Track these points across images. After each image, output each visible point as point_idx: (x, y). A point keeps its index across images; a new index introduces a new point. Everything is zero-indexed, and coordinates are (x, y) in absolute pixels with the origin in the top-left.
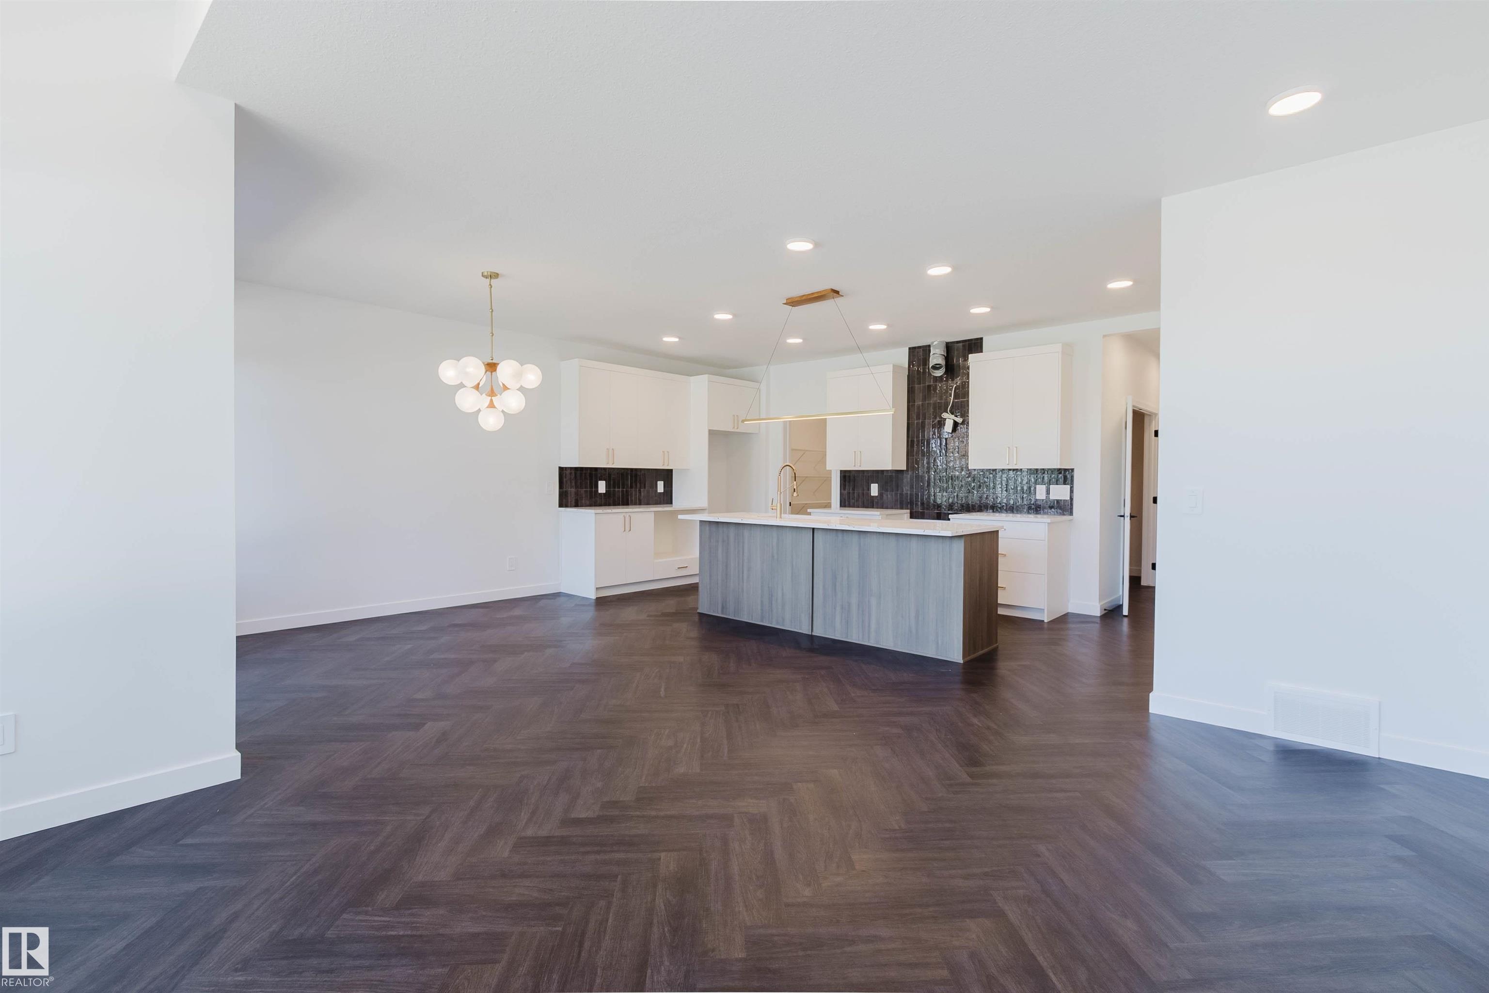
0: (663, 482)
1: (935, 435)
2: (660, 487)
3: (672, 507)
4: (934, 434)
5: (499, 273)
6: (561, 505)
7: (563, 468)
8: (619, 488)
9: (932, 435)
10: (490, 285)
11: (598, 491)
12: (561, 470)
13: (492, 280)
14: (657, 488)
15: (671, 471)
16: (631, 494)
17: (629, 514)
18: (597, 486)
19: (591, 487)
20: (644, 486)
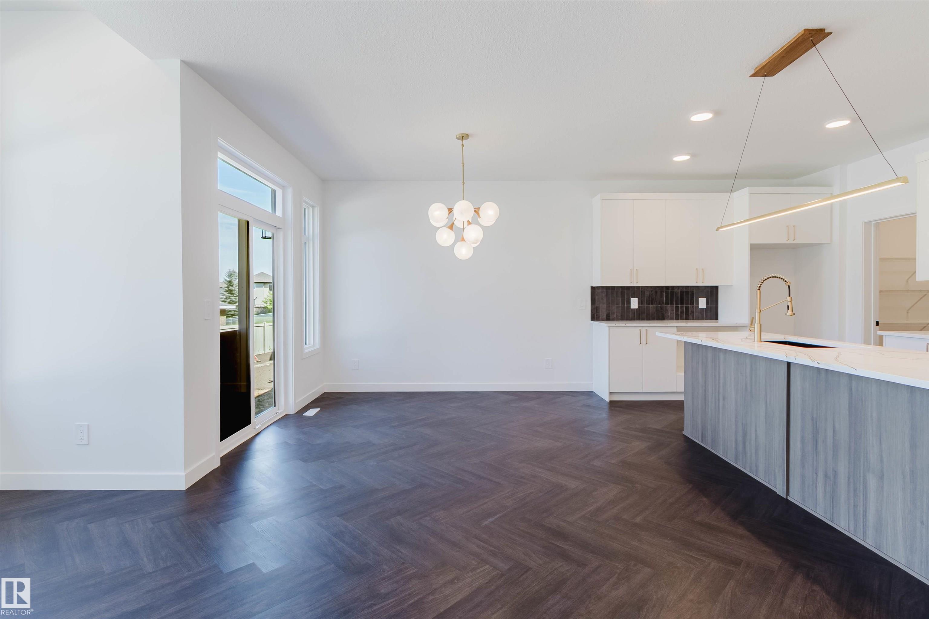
0: (705, 298)
2: (702, 303)
3: (718, 322)
5: (469, 134)
6: (593, 318)
7: (595, 287)
8: (652, 304)
10: (463, 144)
11: (630, 307)
12: (593, 289)
13: (464, 141)
14: (698, 304)
15: (717, 288)
16: (667, 310)
17: (646, 328)
18: (629, 303)
19: (623, 303)
20: (682, 303)
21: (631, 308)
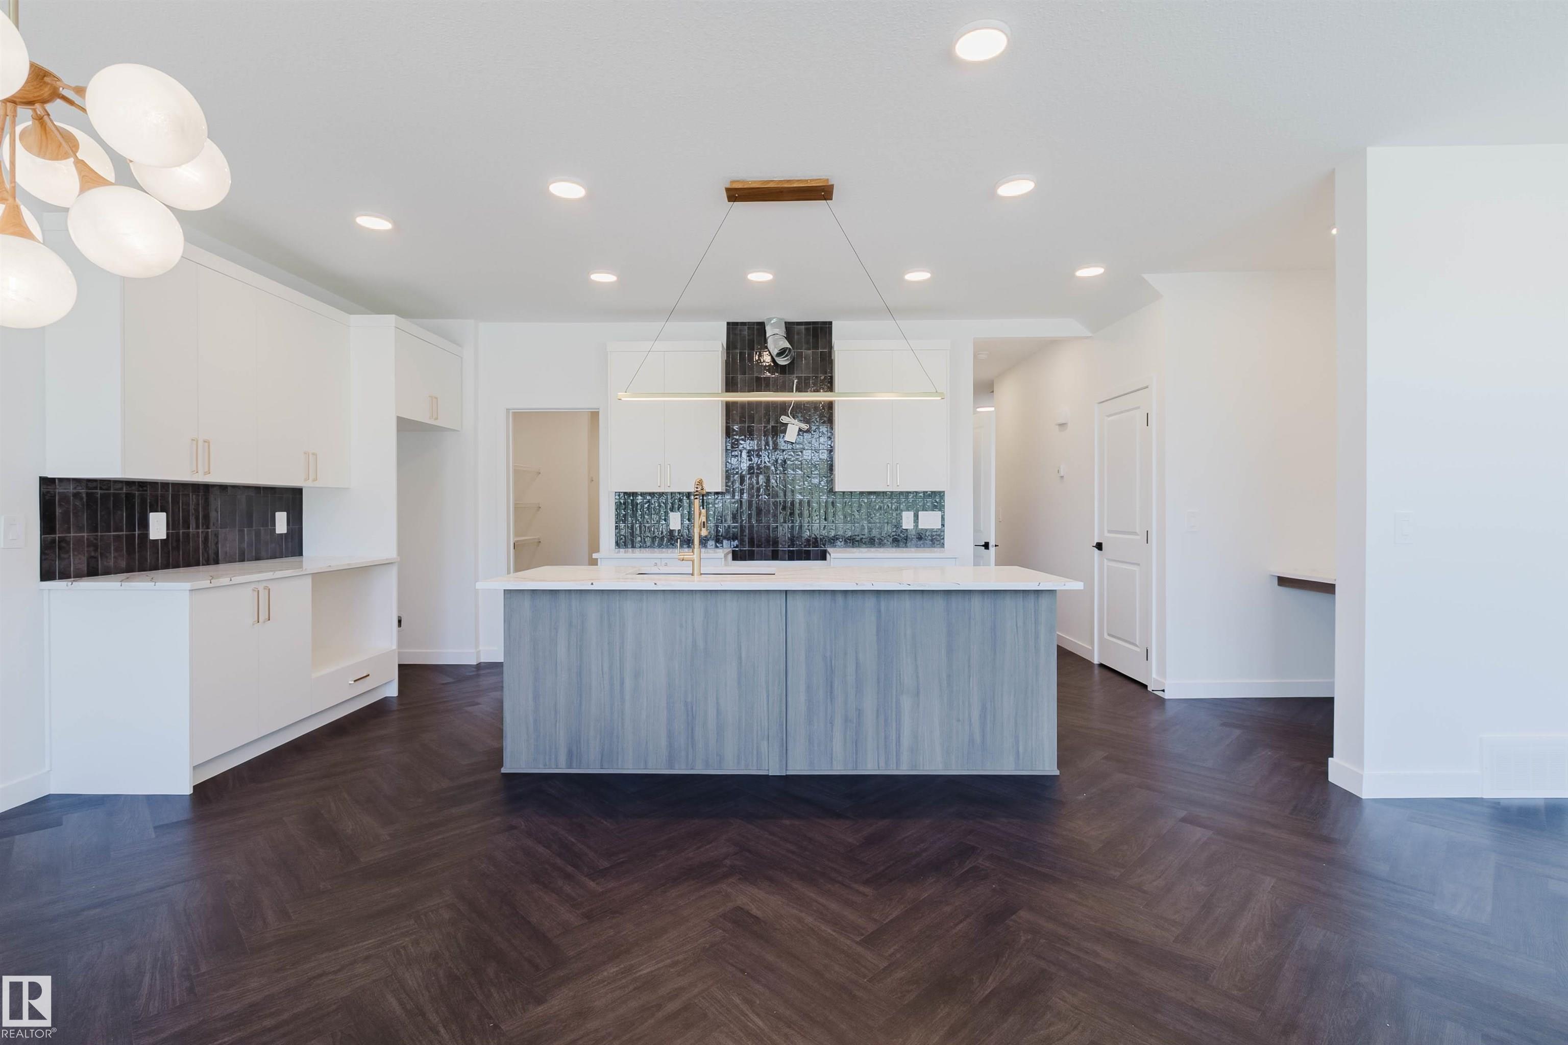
0: (285, 513)
1: (769, 446)
2: (281, 523)
4: (767, 444)
6: (47, 575)
7: (50, 480)
8: (196, 526)
9: (765, 446)
11: (147, 535)
12: (47, 485)
14: (275, 526)
15: (300, 490)
16: (225, 540)
18: (145, 525)
19: (131, 527)
20: (250, 525)
21: (151, 538)
